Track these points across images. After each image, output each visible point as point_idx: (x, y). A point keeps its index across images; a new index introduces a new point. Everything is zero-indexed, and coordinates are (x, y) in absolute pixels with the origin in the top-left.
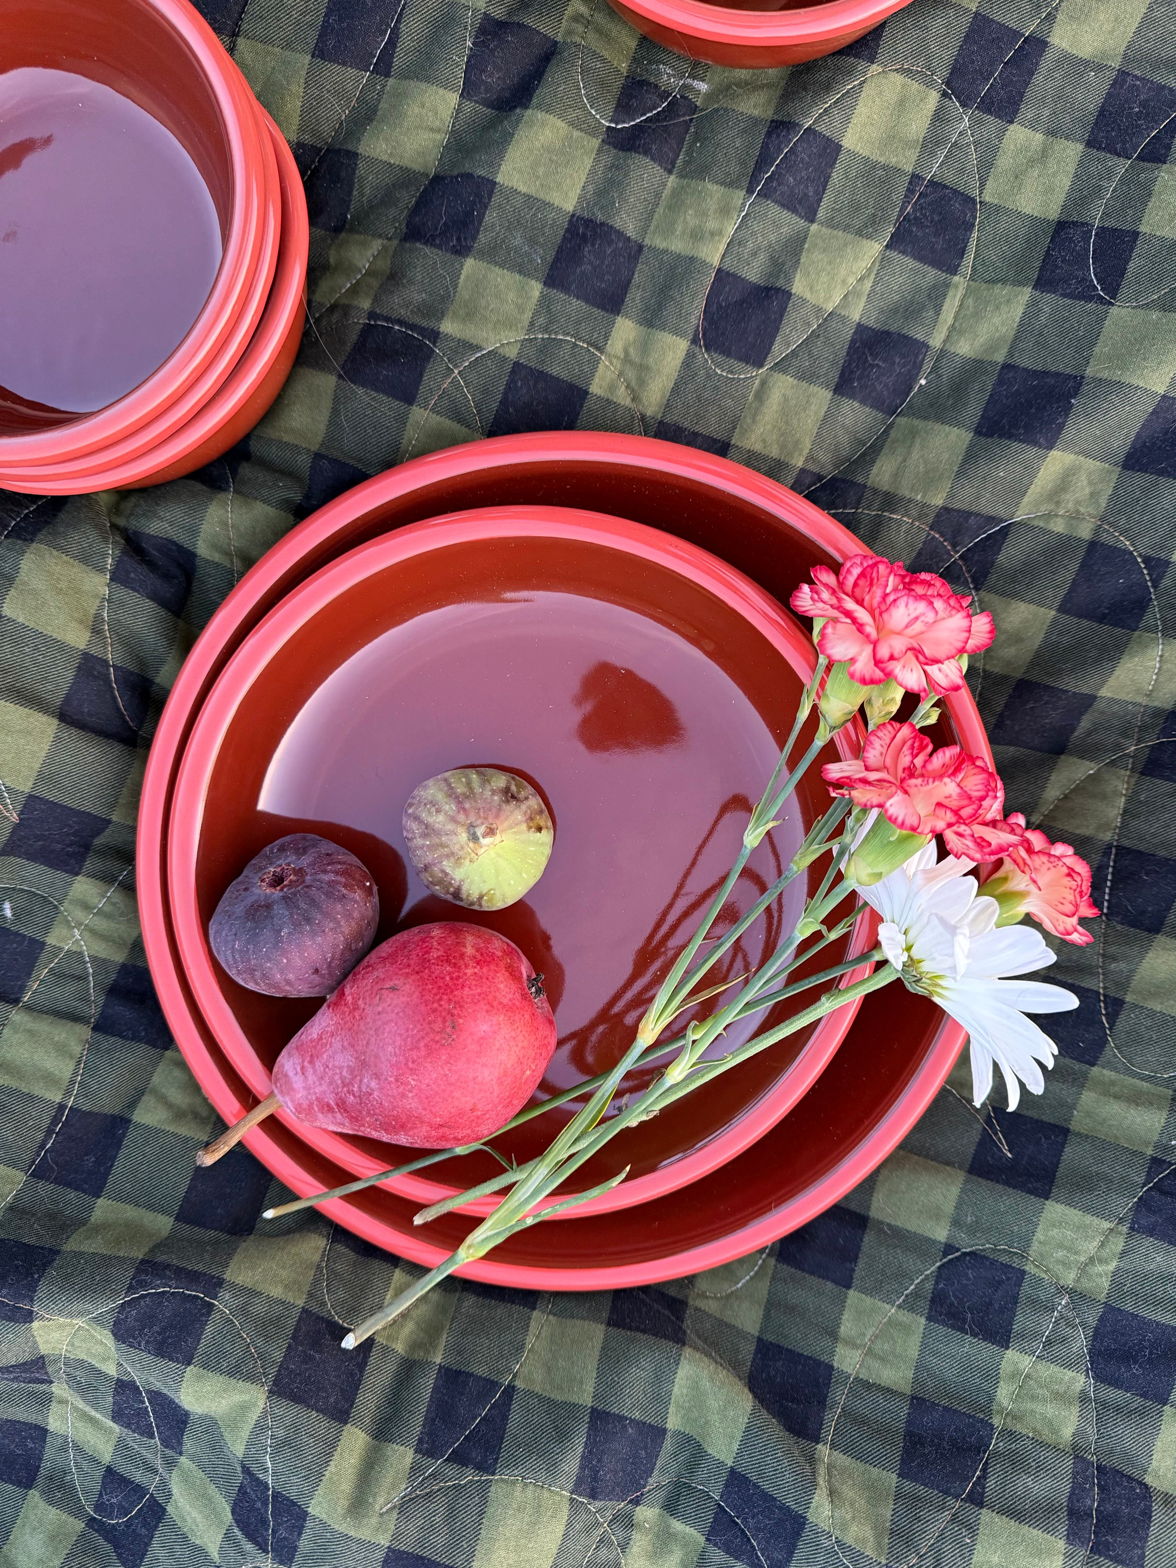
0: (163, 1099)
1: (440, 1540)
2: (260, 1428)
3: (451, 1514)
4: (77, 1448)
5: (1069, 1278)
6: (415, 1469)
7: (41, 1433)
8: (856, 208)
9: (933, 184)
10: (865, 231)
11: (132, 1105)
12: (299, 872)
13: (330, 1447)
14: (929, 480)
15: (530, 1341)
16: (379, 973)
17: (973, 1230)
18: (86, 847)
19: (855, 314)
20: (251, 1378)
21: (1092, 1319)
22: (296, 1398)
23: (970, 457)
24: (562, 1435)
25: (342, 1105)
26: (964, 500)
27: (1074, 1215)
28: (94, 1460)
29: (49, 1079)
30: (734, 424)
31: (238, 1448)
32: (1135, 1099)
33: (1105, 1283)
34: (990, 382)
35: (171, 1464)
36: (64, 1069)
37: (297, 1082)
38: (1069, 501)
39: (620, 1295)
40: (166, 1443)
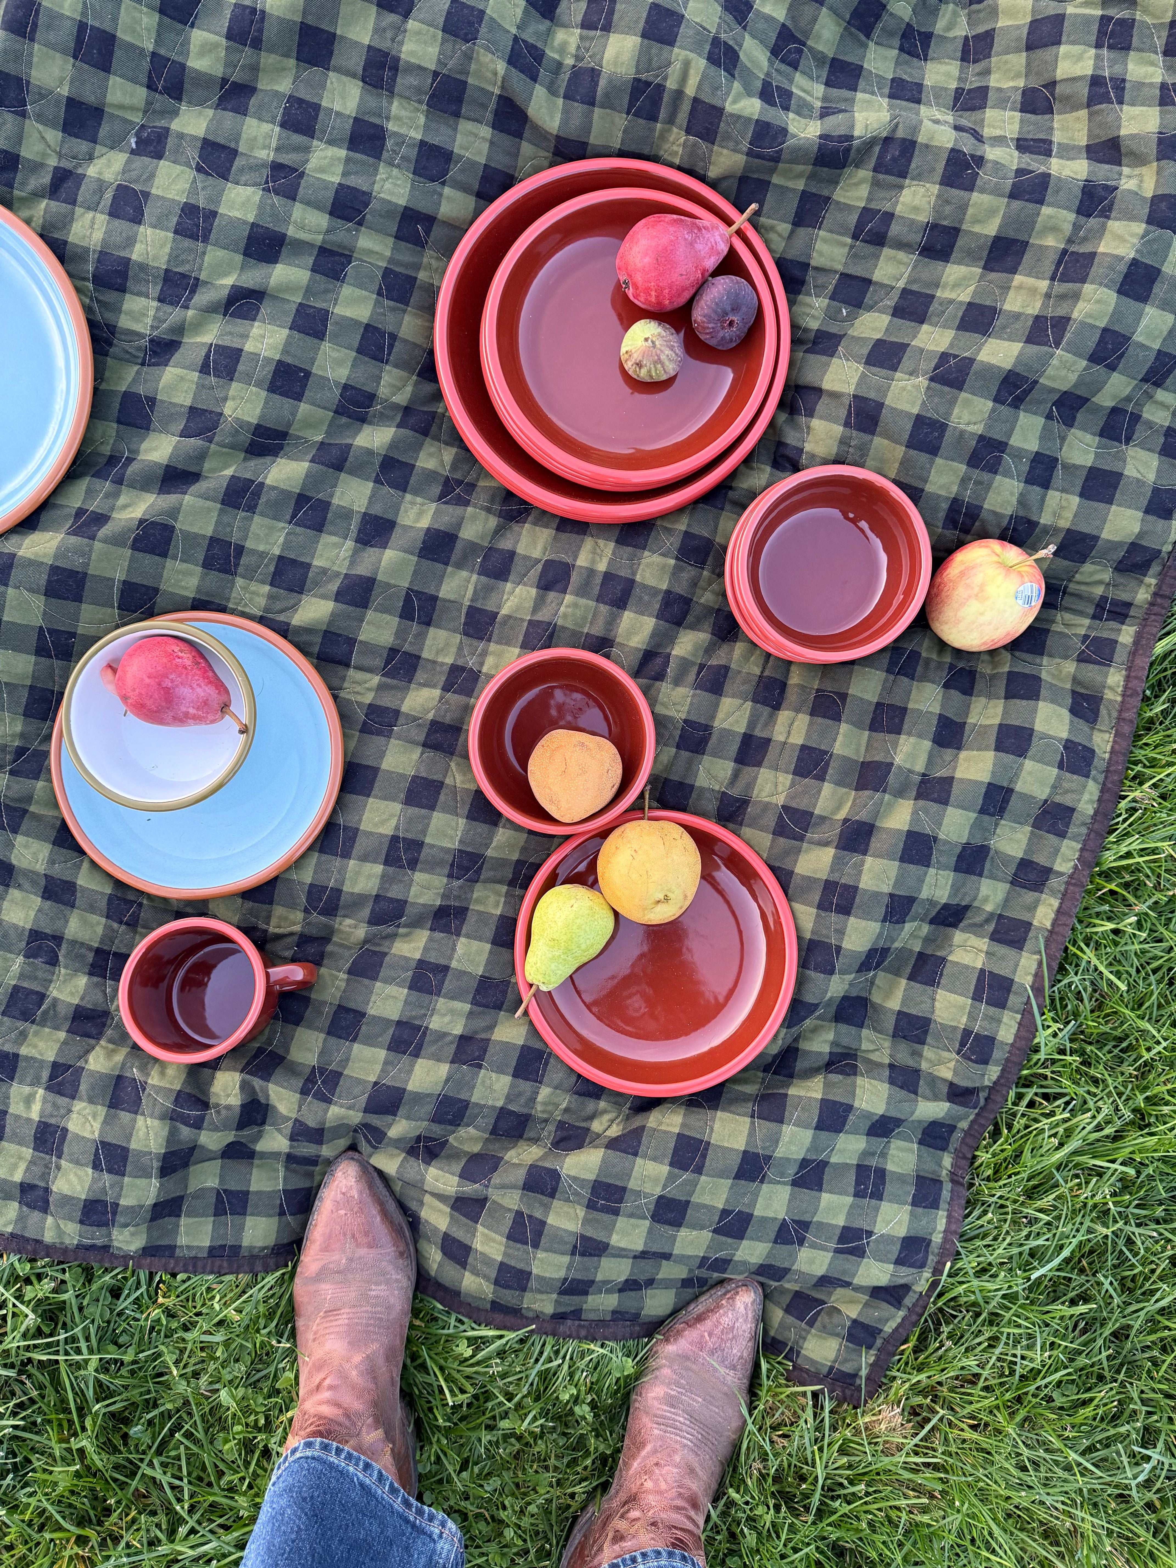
0: (780, 235)
1: (654, 51)
2: (728, 94)
3: (650, 60)
4: (812, 78)
5: (395, 171)
6: (665, 78)
7: (828, 84)
8: (512, 628)
9: (482, 639)
10: (509, 617)
11: (792, 232)
12: (723, 328)
13: (699, 87)
14: (474, 518)
15: (620, 135)
16: (688, 283)
17: (435, 192)
18: (814, 343)
19: (509, 586)
20: (732, 115)
21: (385, 154)
22: (714, 107)
23: (459, 525)
24: (607, 95)
25: (699, 229)
26: (459, 510)
27: (394, 199)
28: (803, 73)
29: (825, 241)
30: (555, 538)
31: (736, 85)
32: (370, 252)
33: (381, 170)
34: (454, 558)
35: (768, 74)
36: (819, 245)
37: (718, 239)
38: (416, 509)
39: (582, 157)
40: (770, 84)
